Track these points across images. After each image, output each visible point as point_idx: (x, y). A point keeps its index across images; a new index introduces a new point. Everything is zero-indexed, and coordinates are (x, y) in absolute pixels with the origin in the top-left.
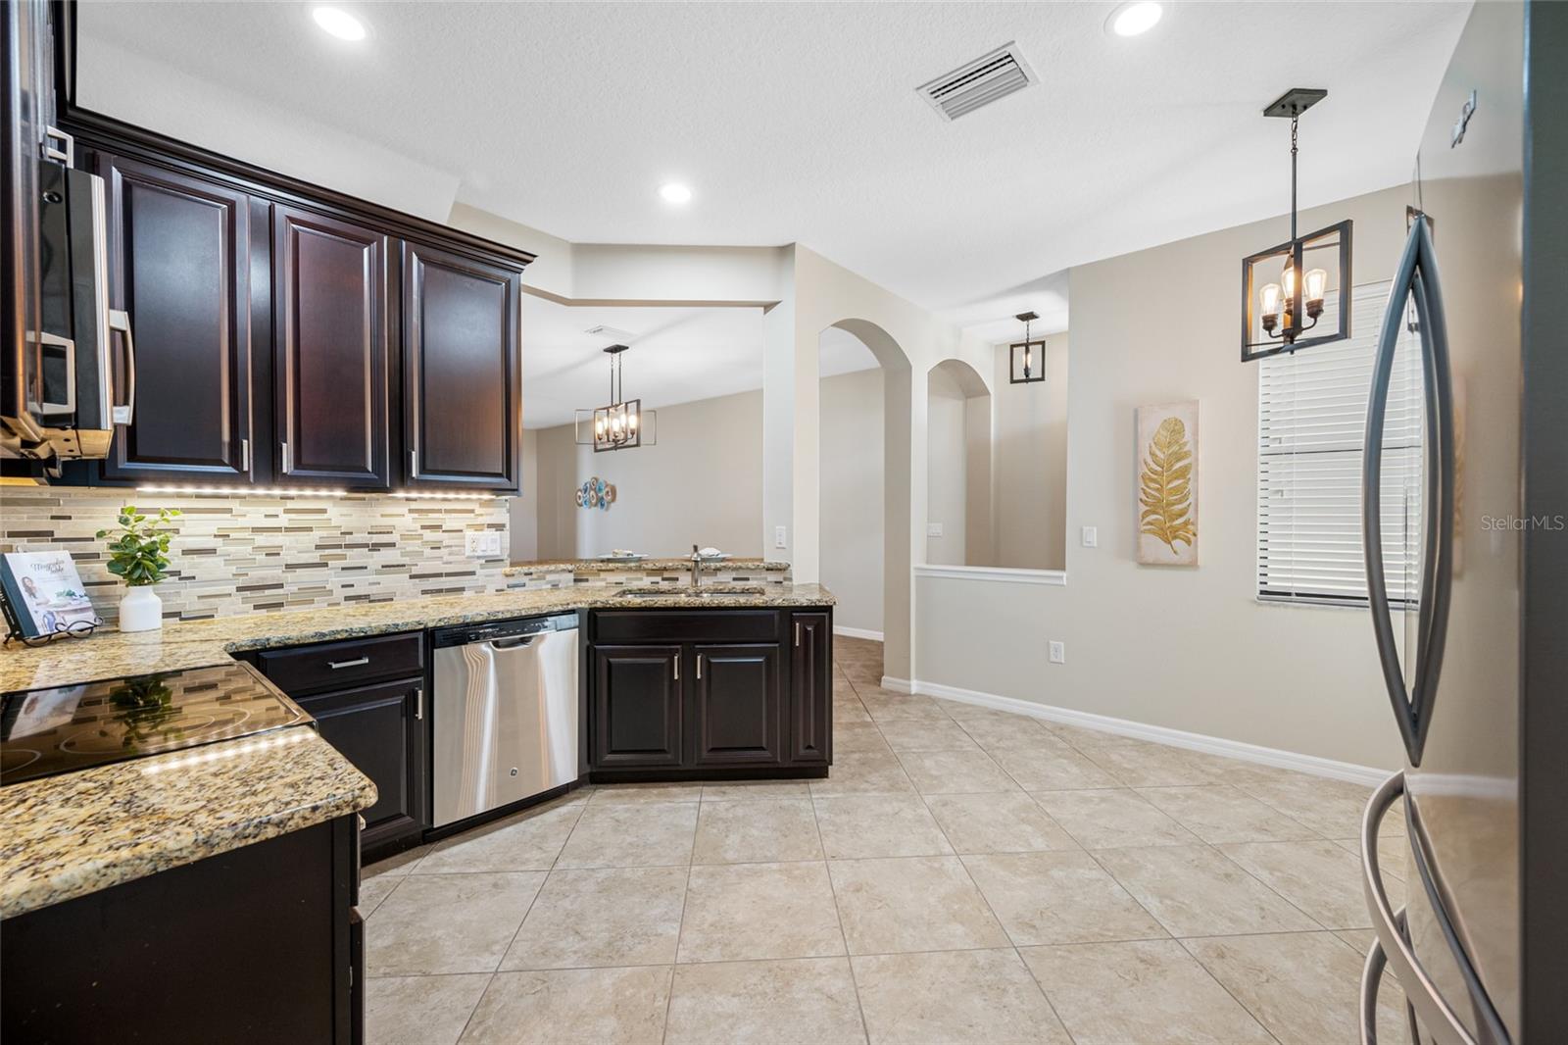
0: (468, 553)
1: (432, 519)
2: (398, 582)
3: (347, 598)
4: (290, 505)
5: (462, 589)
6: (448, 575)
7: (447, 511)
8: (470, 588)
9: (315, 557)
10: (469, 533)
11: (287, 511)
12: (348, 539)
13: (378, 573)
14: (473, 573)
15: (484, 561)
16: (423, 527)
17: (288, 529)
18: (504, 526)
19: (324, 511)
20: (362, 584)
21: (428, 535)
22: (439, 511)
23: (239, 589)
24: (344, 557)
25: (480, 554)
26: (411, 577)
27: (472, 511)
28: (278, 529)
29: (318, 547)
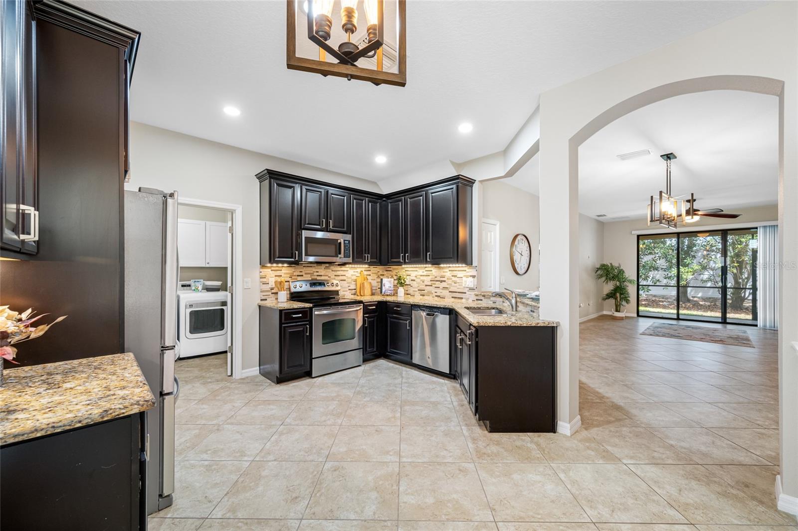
0: (464, 286)
1: (455, 273)
2: (445, 293)
3: (436, 296)
4: (427, 269)
5: (462, 298)
6: (459, 292)
7: (458, 271)
8: (465, 298)
9: (429, 283)
10: (464, 279)
11: (426, 271)
12: (436, 279)
13: (442, 289)
14: (465, 293)
15: (468, 289)
16: (452, 276)
17: (426, 276)
18: (475, 276)
19: (431, 271)
20: (440, 292)
21: (454, 279)
22: (456, 271)
23: (419, 290)
24: (435, 284)
25: (467, 286)
26: (450, 292)
27: (465, 271)
28: (424, 276)
29: (431, 281)
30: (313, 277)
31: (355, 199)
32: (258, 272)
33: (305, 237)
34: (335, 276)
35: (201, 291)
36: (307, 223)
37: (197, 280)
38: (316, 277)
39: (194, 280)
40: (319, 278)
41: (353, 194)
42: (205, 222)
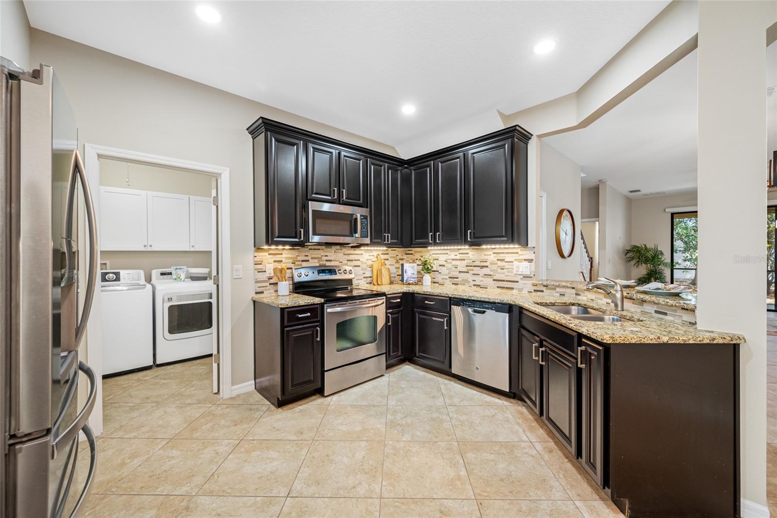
0: (515, 272)
1: (501, 256)
2: (488, 281)
3: (474, 285)
4: (461, 251)
5: (512, 289)
6: (507, 281)
7: (507, 253)
8: (517, 289)
9: (465, 269)
10: (516, 263)
11: (459, 254)
12: (474, 264)
13: (483, 277)
14: (517, 282)
15: (522, 277)
16: (498, 260)
17: (460, 260)
18: (532, 260)
19: (468, 253)
20: (479, 280)
21: (500, 263)
22: (504, 253)
23: (449, 278)
24: (473, 270)
25: (520, 273)
26: (494, 280)
27: (517, 253)
28: (457, 260)
29: (467, 266)
30: (321, 263)
31: (373, 164)
32: (252, 257)
33: (313, 211)
34: (348, 261)
35: (184, 281)
36: (315, 192)
37: (178, 267)
38: (324, 262)
39: (175, 267)
40: (328, 264)
41: (370, 158)
42: (188, 196)
